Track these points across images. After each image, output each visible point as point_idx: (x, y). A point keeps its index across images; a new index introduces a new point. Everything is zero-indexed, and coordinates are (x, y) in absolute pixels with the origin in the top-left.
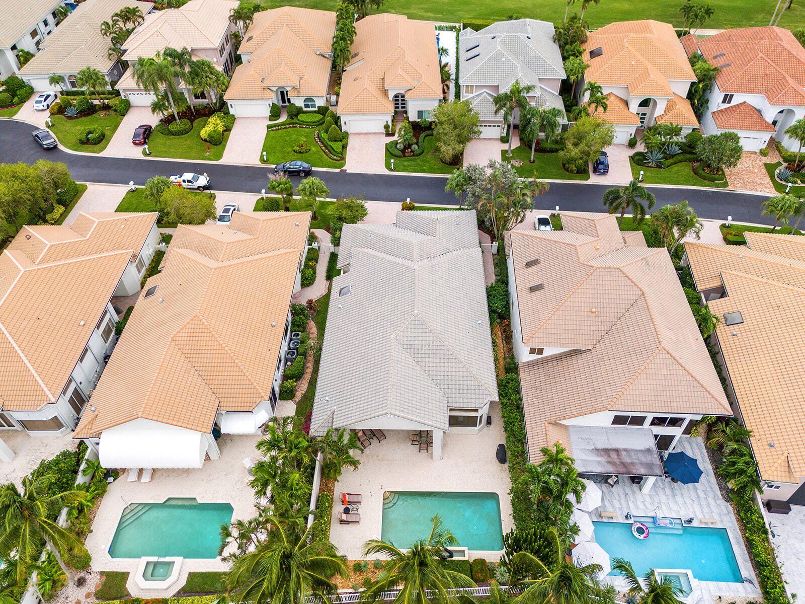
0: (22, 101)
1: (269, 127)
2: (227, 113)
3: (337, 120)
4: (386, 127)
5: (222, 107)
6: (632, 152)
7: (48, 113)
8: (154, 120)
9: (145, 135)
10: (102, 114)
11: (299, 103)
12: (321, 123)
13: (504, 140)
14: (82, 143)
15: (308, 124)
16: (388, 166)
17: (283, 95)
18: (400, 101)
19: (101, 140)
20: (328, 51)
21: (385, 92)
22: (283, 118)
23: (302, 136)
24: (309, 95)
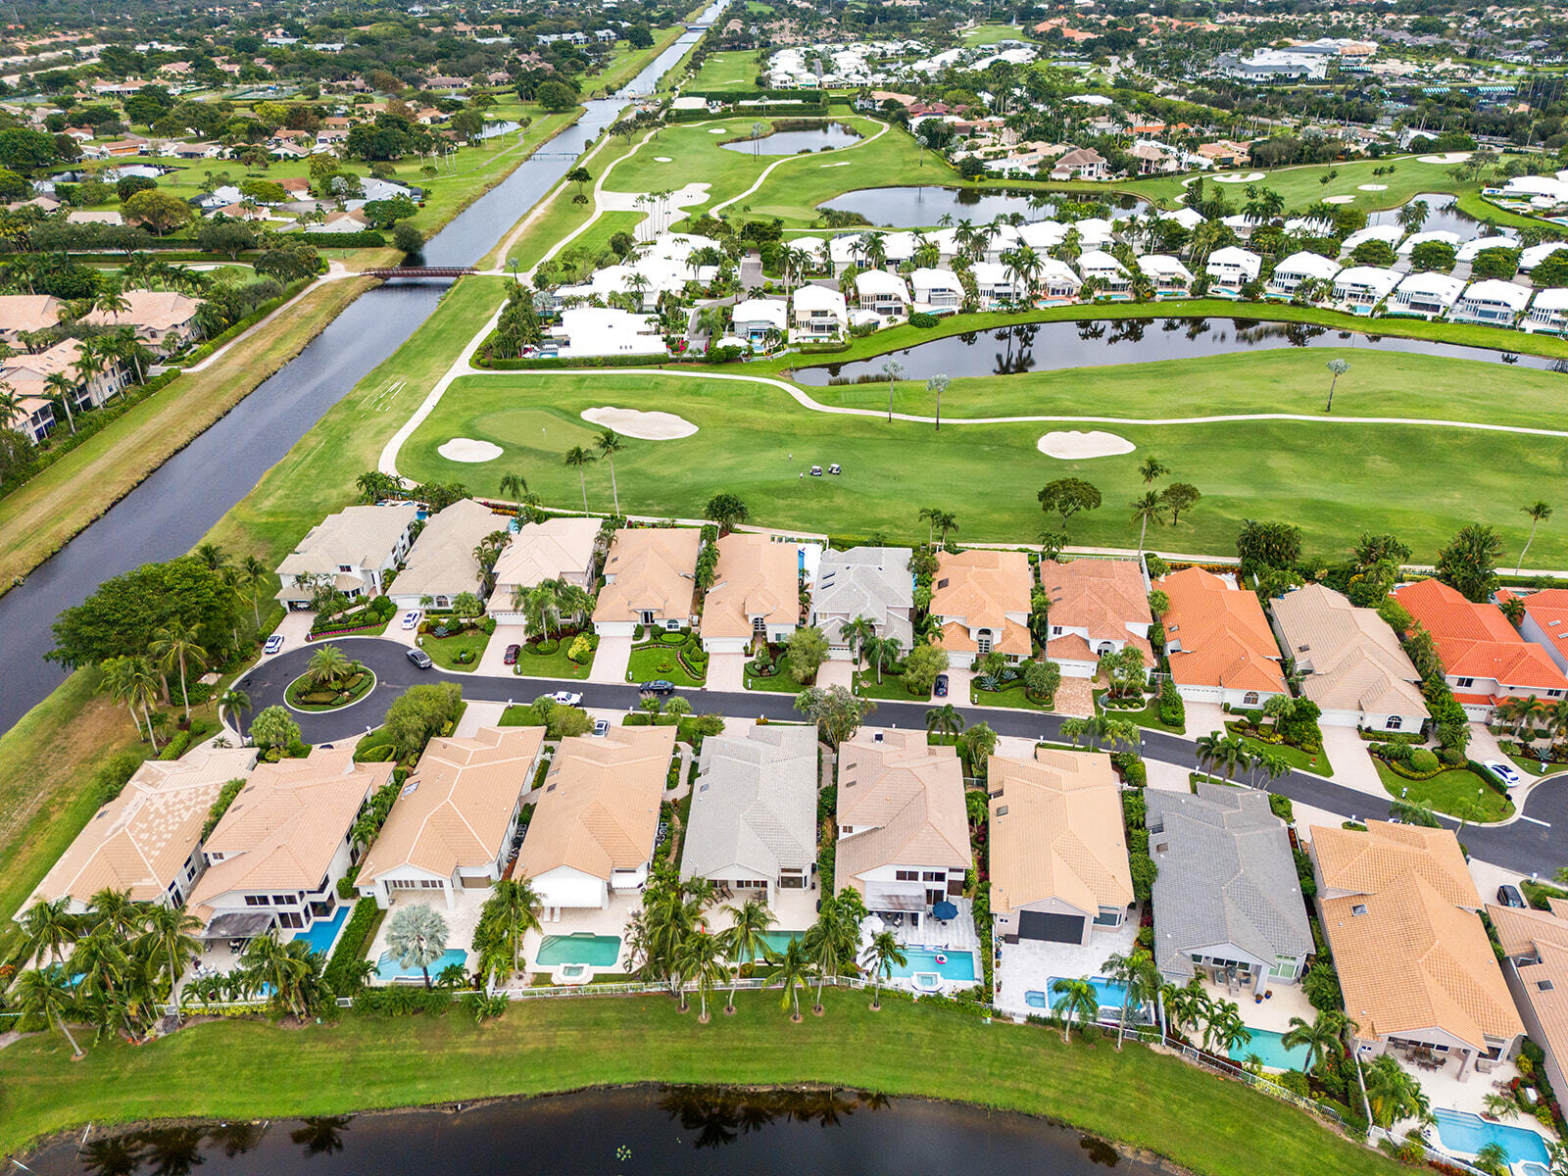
0: (388, 620)
1: (633, 647)
2: (592, 633)
3: (699, 642)
4: (746, 648)
5: (587, 627)
6: (973, 676)
7: (415, 632)
8: (521, 640)
9: (514, 655)
10: (470, 633)
11: (663, 624)
12: (684, 643)
13: (855, 662)
14: (456, 662)
15: (670, 644)
16: (745, 685)
17: (648, 616)
18: (759, 625)
19: (473, 660)
20: (692, 573)
21: (746, 617)
22: (646, 638)
23: (665, 656)
24: (672, 617)
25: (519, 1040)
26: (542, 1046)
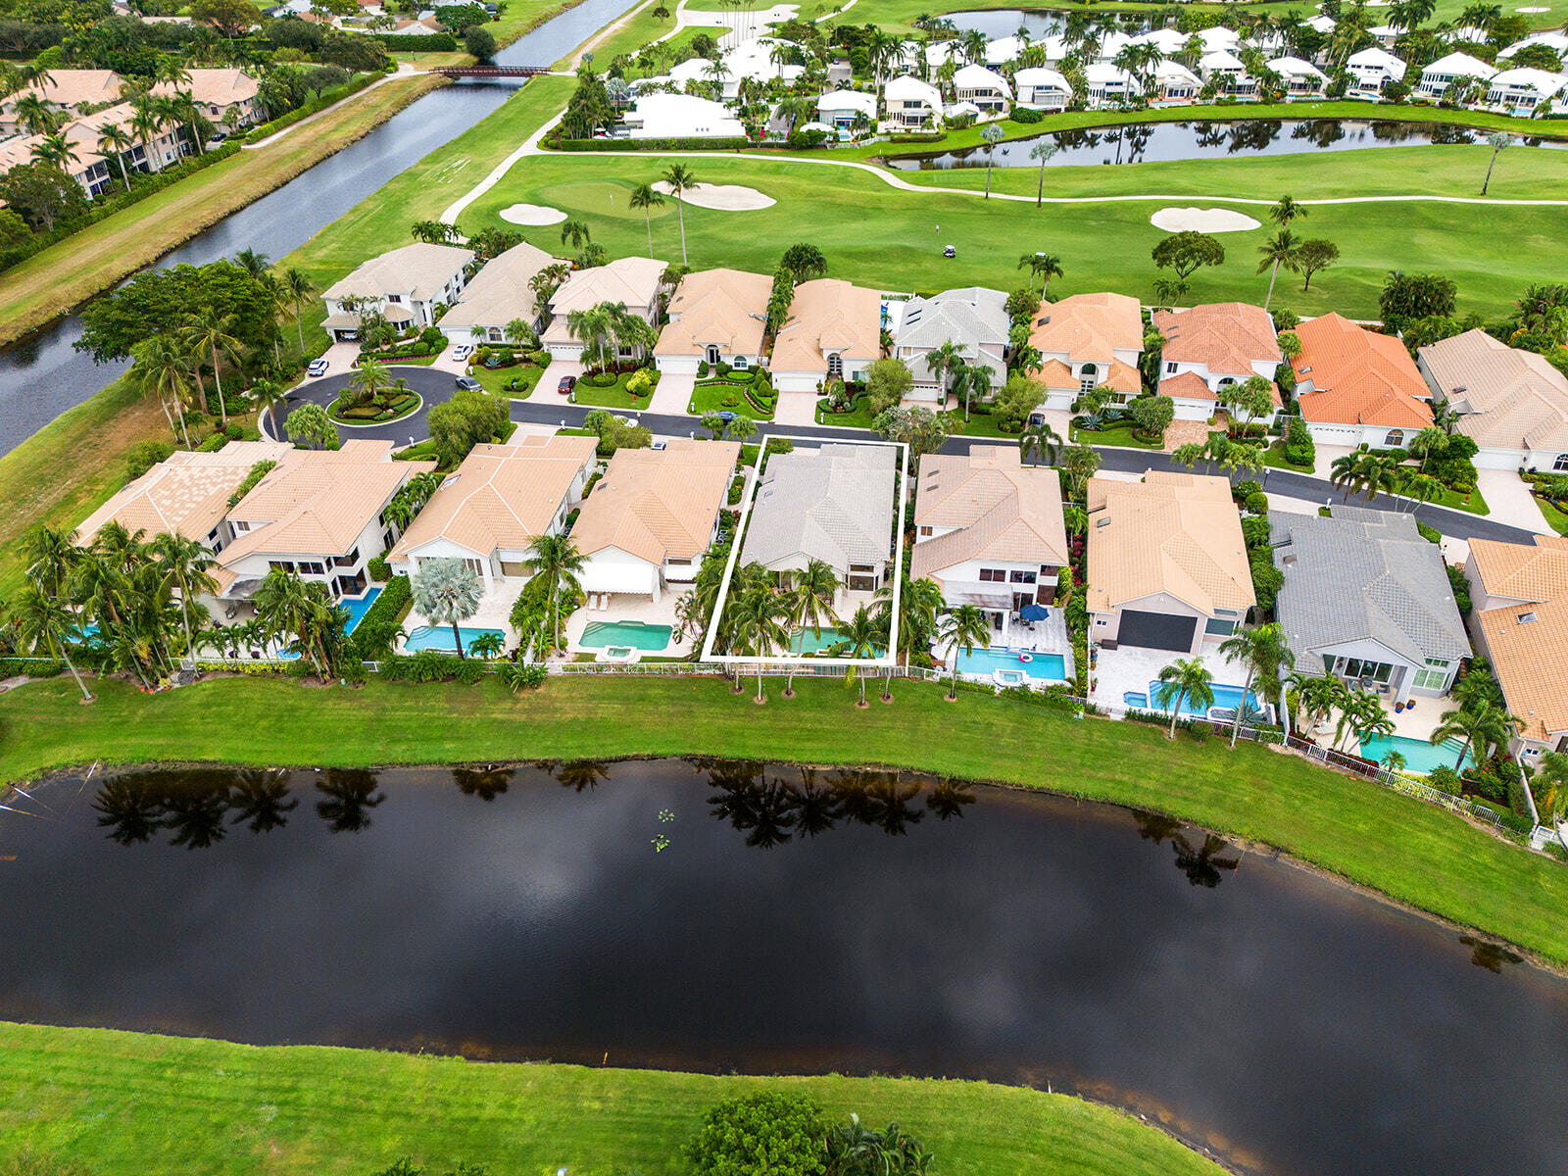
0: (438, 352)
1: (696, 383)
2: (653, 368)
3: (768, 377)
4: (819, 386)
5: (649, 362)
6: (1072, 417)
7: (466, 363)
8: (578, 371)
9: (569, 385)
10: (524, 366)
11: (729, 361)
12: (750, 381)
13: (940, 402)
14: (507, 389)
15: (737, 382)
16: (817, 420)
17: (714, 355)
18: (835, 362)
19: (525, 388)
20: (763, 313)
21: (820, 351)
22: (711, 376)
23: (731, 392)
24: (740, 353)
25: (556, 710)
26: (582, 717)
